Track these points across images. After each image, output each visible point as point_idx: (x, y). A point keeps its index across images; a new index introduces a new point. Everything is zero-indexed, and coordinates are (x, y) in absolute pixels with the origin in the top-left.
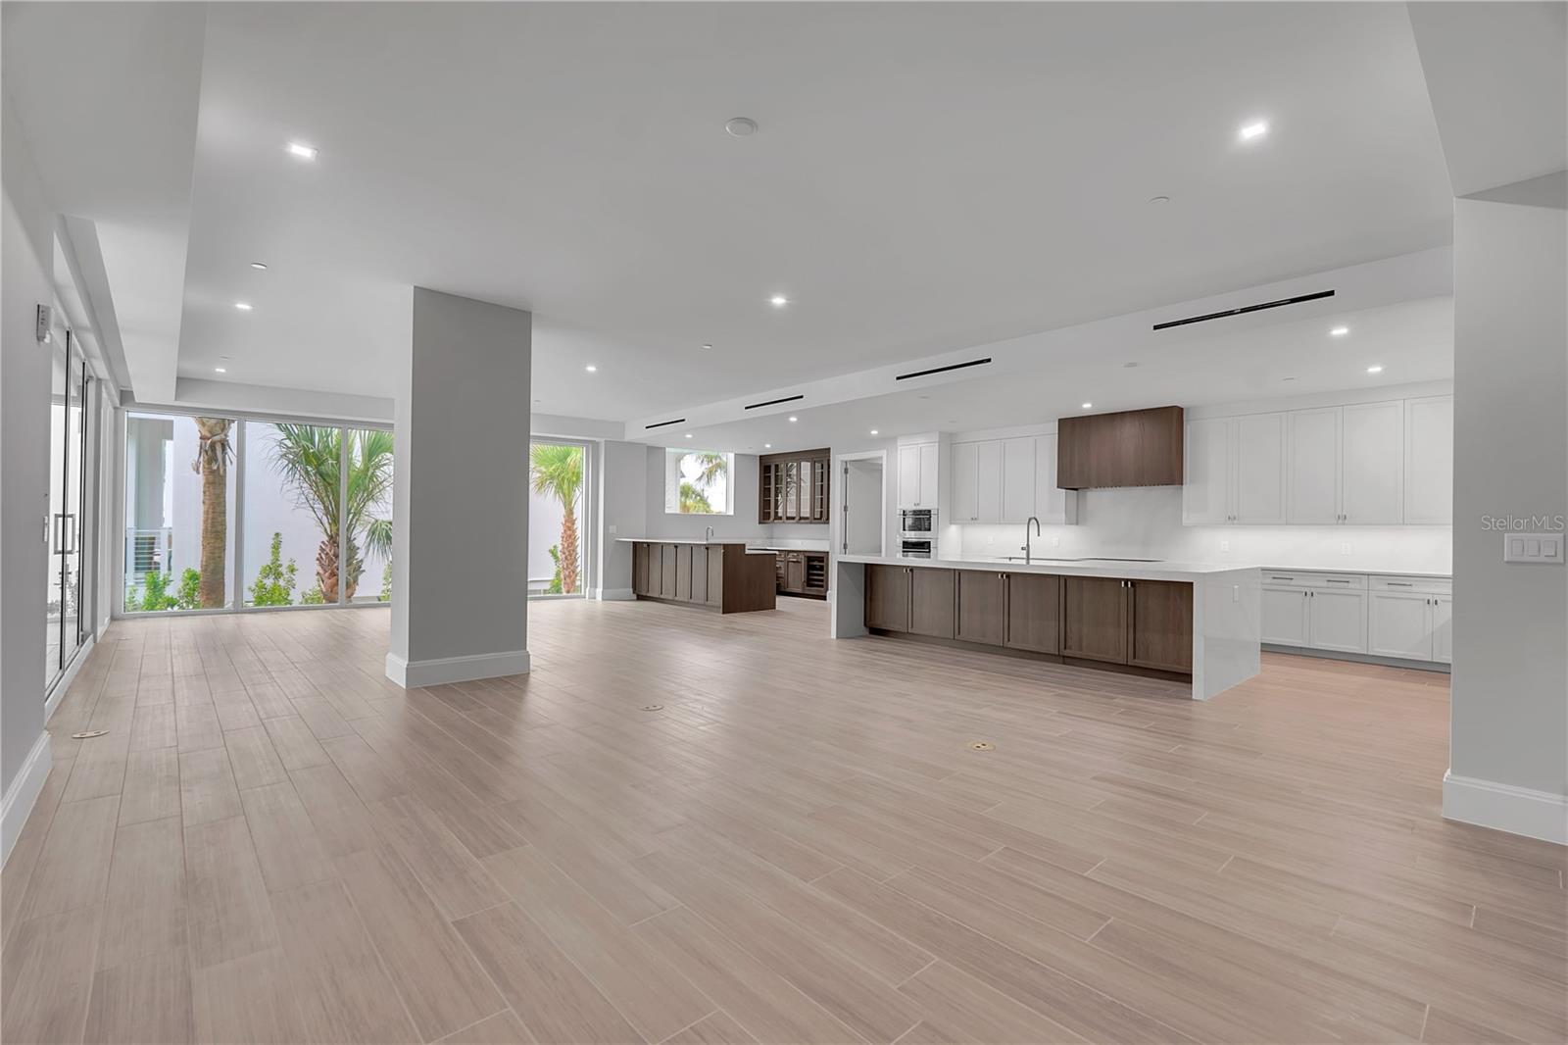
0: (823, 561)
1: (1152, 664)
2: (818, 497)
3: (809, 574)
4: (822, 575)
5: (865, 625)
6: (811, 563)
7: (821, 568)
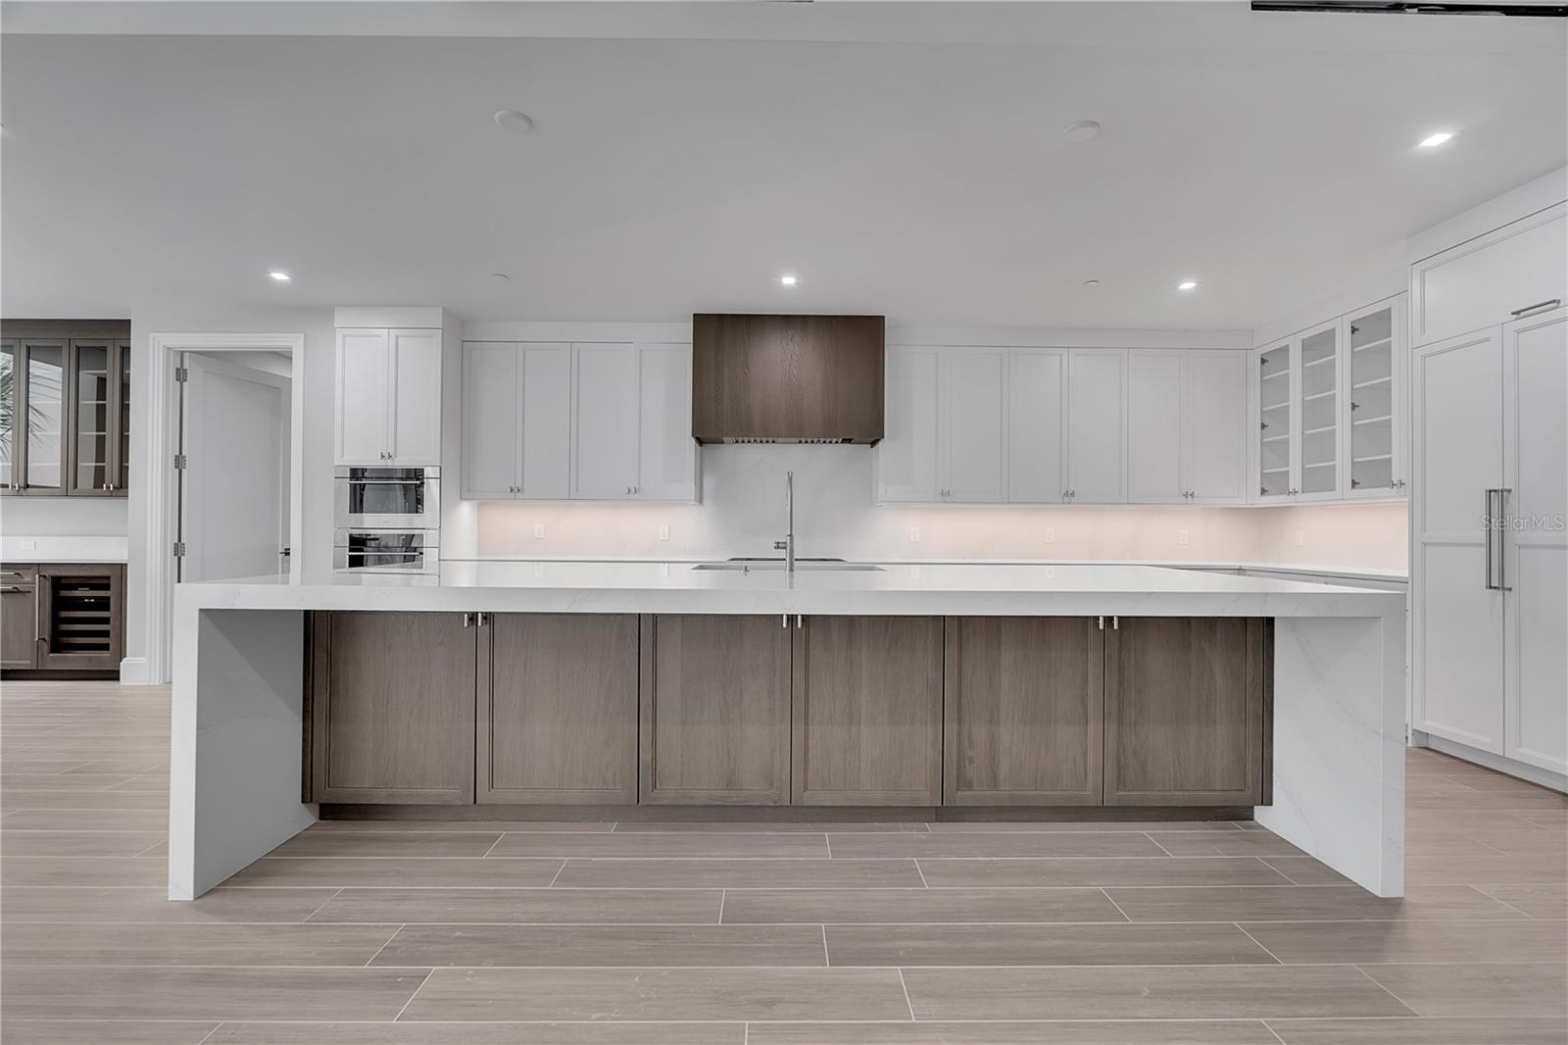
0: (107, 587)
1: (1155, 797)
2: (89, 433)
3: (56, 620)
4: (106, 621)
5: (307, 797)
6: (65, 593)
7: (103, 604)
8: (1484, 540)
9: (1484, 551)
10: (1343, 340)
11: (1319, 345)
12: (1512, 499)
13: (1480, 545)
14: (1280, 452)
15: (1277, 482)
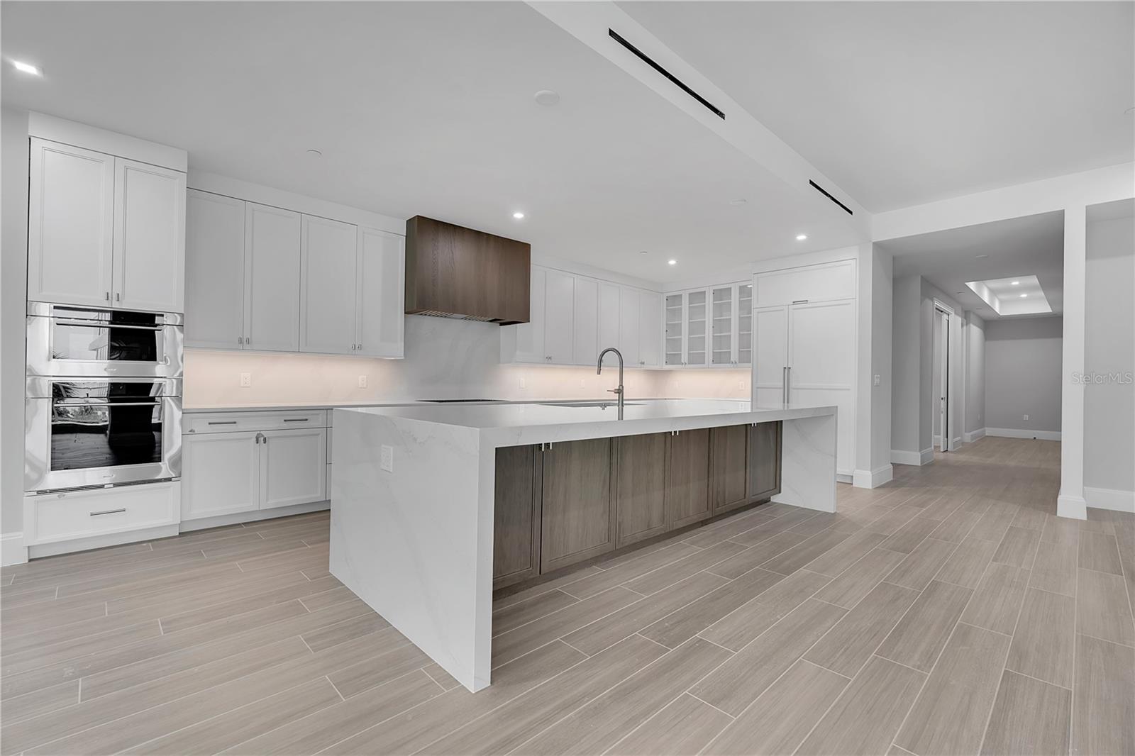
8: (782, 387)
9: (782, 390)
10: (709, 298)
11: (698, 296)
12: (791, 371)
13: (780, 388)
14: (673, 343)
15: (673, 359)
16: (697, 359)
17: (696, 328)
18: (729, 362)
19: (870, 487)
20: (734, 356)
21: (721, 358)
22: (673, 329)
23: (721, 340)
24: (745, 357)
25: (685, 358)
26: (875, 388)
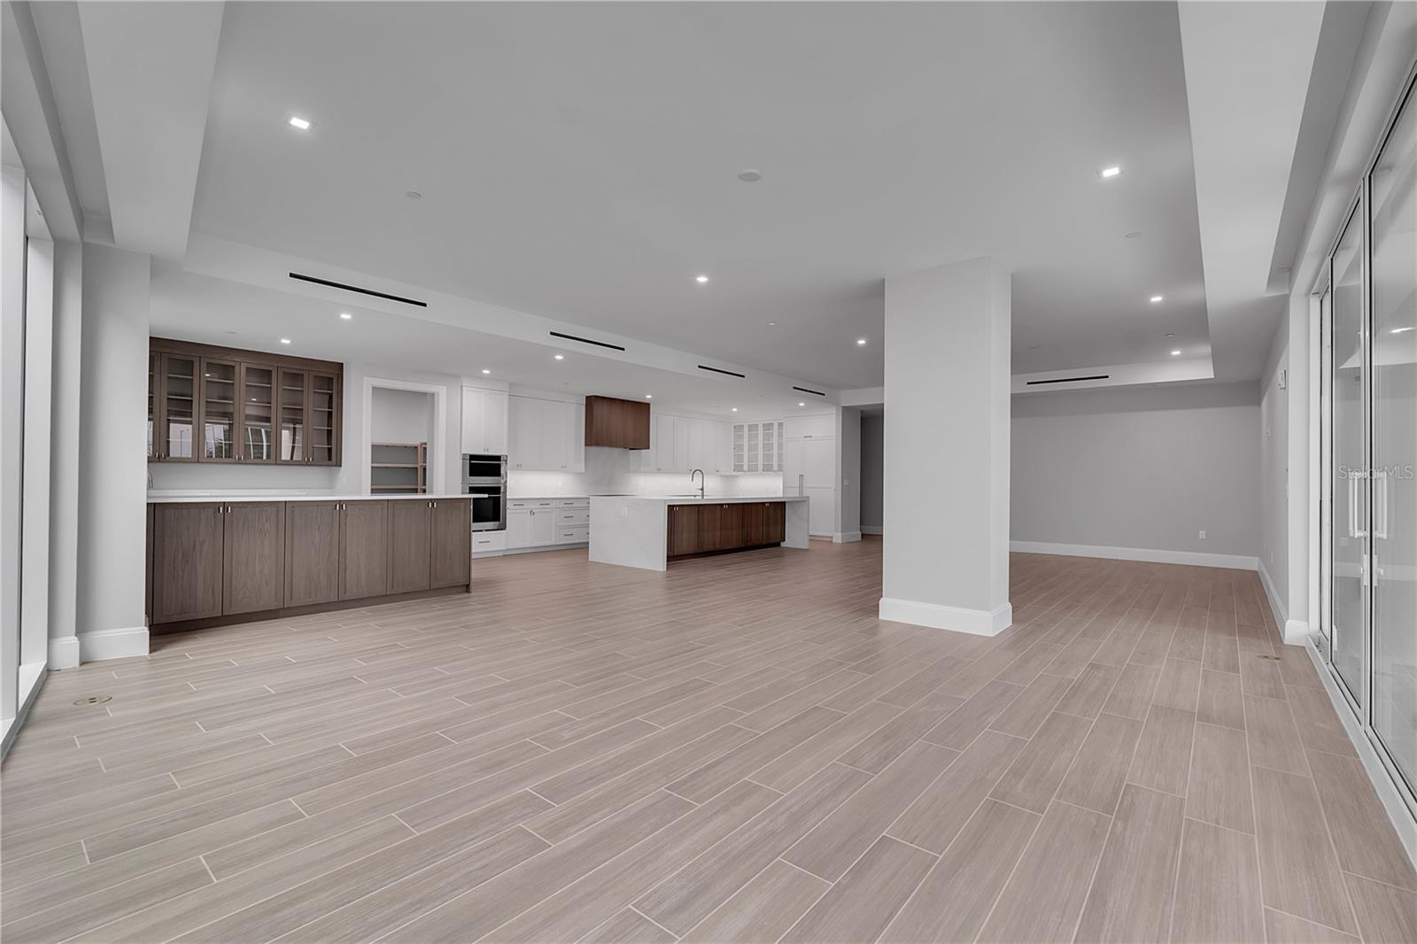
12: (803, 477)
14: (739, 458)
15: (739, 468)
16: (753, 469)
17: (753, 448)
18: (772, 471)
19: (840, 542)
20: (775, 468)
21: (768, 468)
22: (738, 447)
23: (768, 457)
24: (780, 468)
25: (745, 468)
26: (844, 489)
